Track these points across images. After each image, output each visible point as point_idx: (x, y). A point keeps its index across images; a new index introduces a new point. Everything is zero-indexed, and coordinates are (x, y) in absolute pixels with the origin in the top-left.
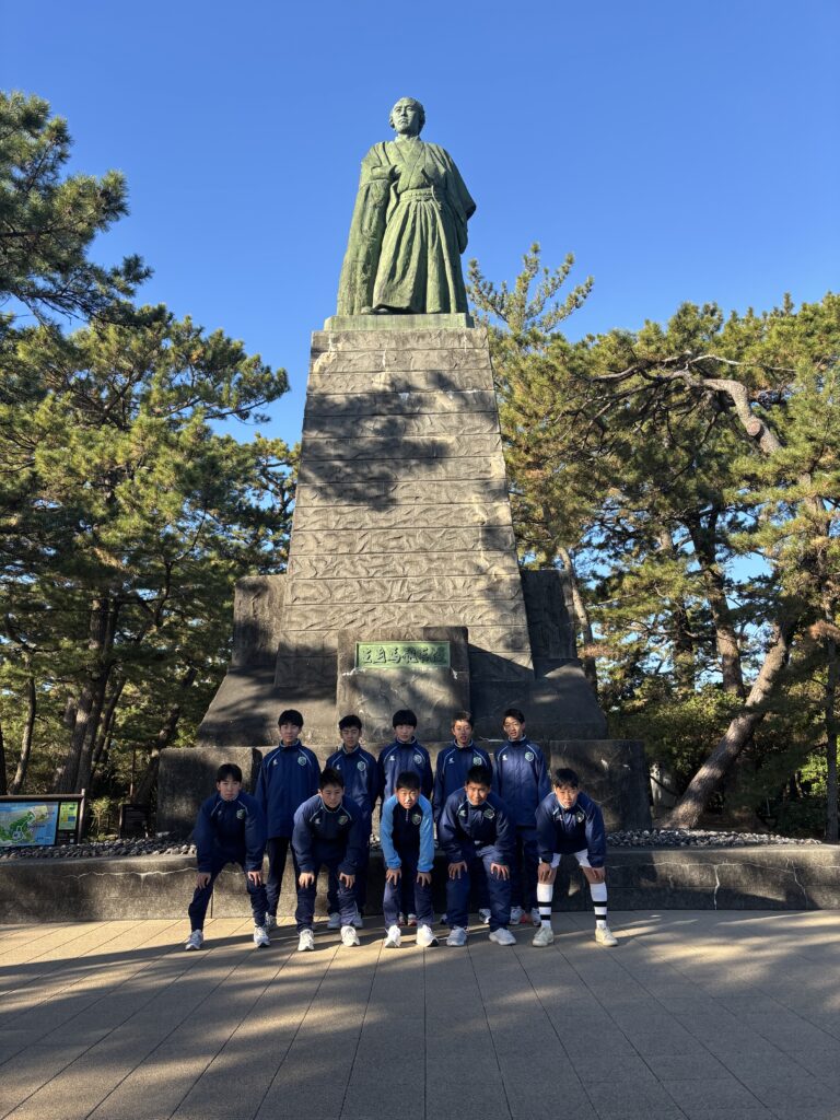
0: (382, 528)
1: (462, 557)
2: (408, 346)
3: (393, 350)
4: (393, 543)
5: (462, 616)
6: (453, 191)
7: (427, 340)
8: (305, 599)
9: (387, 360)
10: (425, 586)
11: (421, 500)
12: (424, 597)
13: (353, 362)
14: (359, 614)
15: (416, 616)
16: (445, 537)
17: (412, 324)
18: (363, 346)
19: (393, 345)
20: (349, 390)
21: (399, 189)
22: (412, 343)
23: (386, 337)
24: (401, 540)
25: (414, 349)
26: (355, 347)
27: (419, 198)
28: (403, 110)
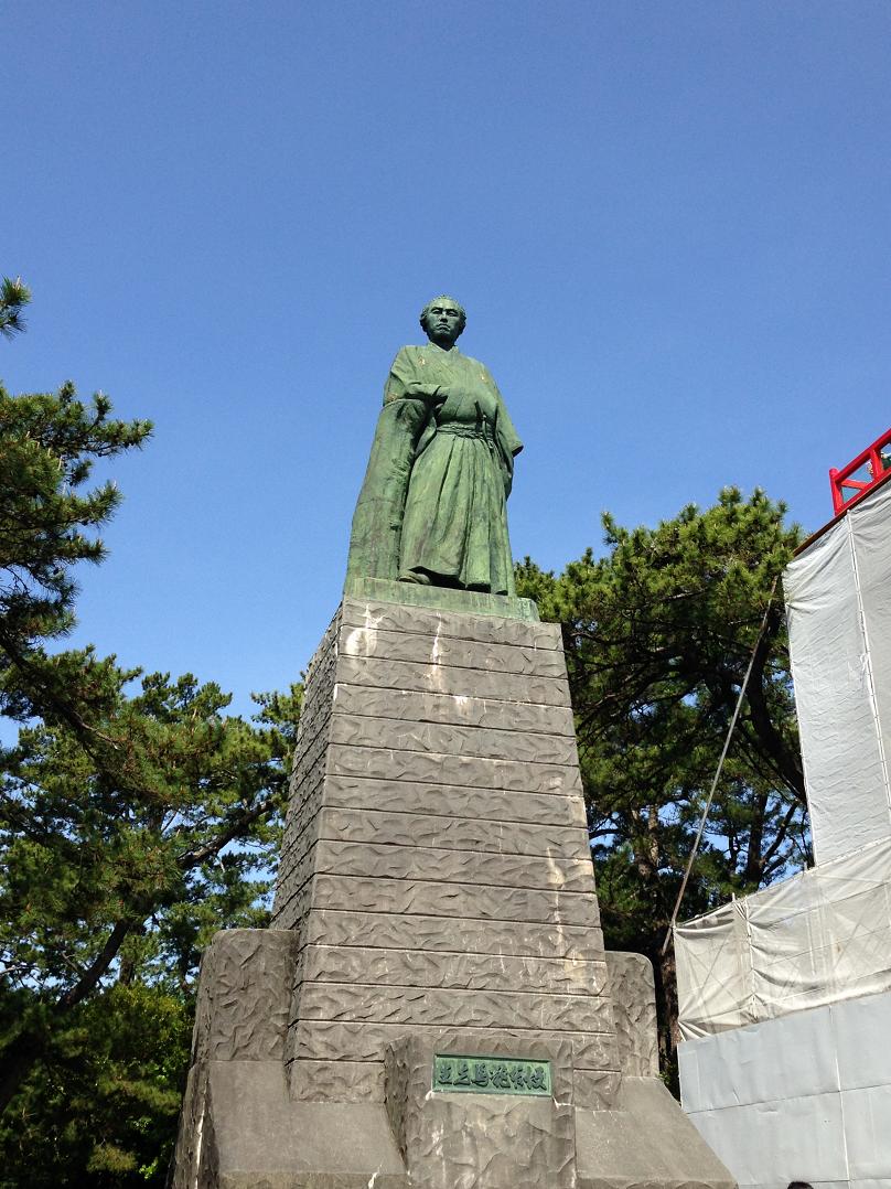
0: (433, 880)
1: (532, 932)
3: (447, 636)
4: (449, 904)
5: (535, 1012)
8: (331, 974)
9: (439, 649)
10: (491, 967)
11: (481, 847)
12: (488, 984)
13: (395, 647)
14: (403, 1001)
15: (477, 1011)
16: (514, 901)
19: (447, 630)
20: (391, 684)
23: (438, 619)
24: (457, 899)
25: (472, 640)
26: (397, 626)
27: (467, 432)
28: (444, 313)
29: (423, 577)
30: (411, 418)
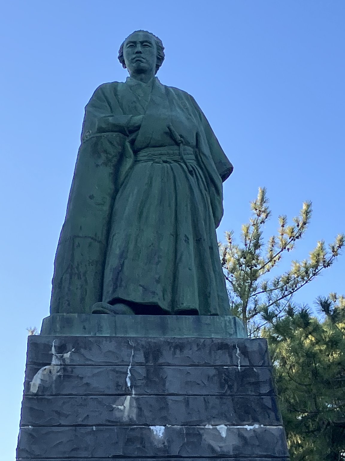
2: (161, 361)
3: (140, 364)
6: (205, 149)
7: (187, 352)
9: (132, 379)
13: (85, 381)
17: (163, 328)
18: (99, 359)
19: (141, 358)
20: (79, 421)
21: (138, 144)
22: (167, 357)
23: (131, 347)
25: (169, 365)
26: (87, 360)
27: (164, 158)
28: (139, 45)
29: (120, 307)
30: (105, 151)
